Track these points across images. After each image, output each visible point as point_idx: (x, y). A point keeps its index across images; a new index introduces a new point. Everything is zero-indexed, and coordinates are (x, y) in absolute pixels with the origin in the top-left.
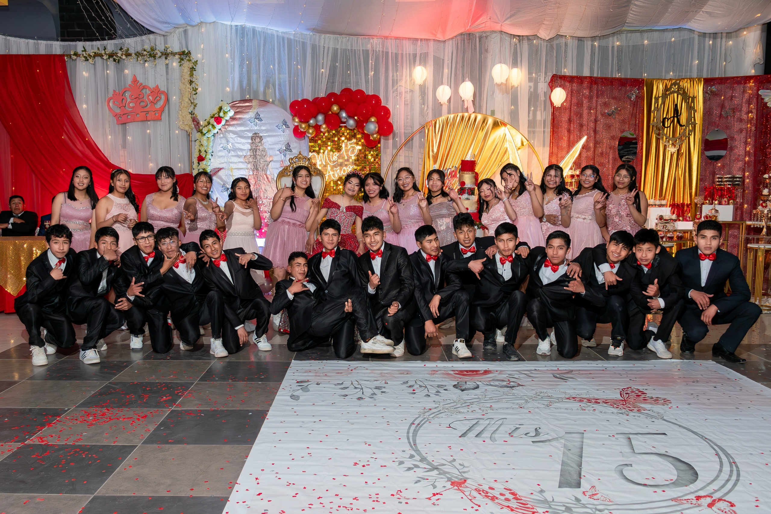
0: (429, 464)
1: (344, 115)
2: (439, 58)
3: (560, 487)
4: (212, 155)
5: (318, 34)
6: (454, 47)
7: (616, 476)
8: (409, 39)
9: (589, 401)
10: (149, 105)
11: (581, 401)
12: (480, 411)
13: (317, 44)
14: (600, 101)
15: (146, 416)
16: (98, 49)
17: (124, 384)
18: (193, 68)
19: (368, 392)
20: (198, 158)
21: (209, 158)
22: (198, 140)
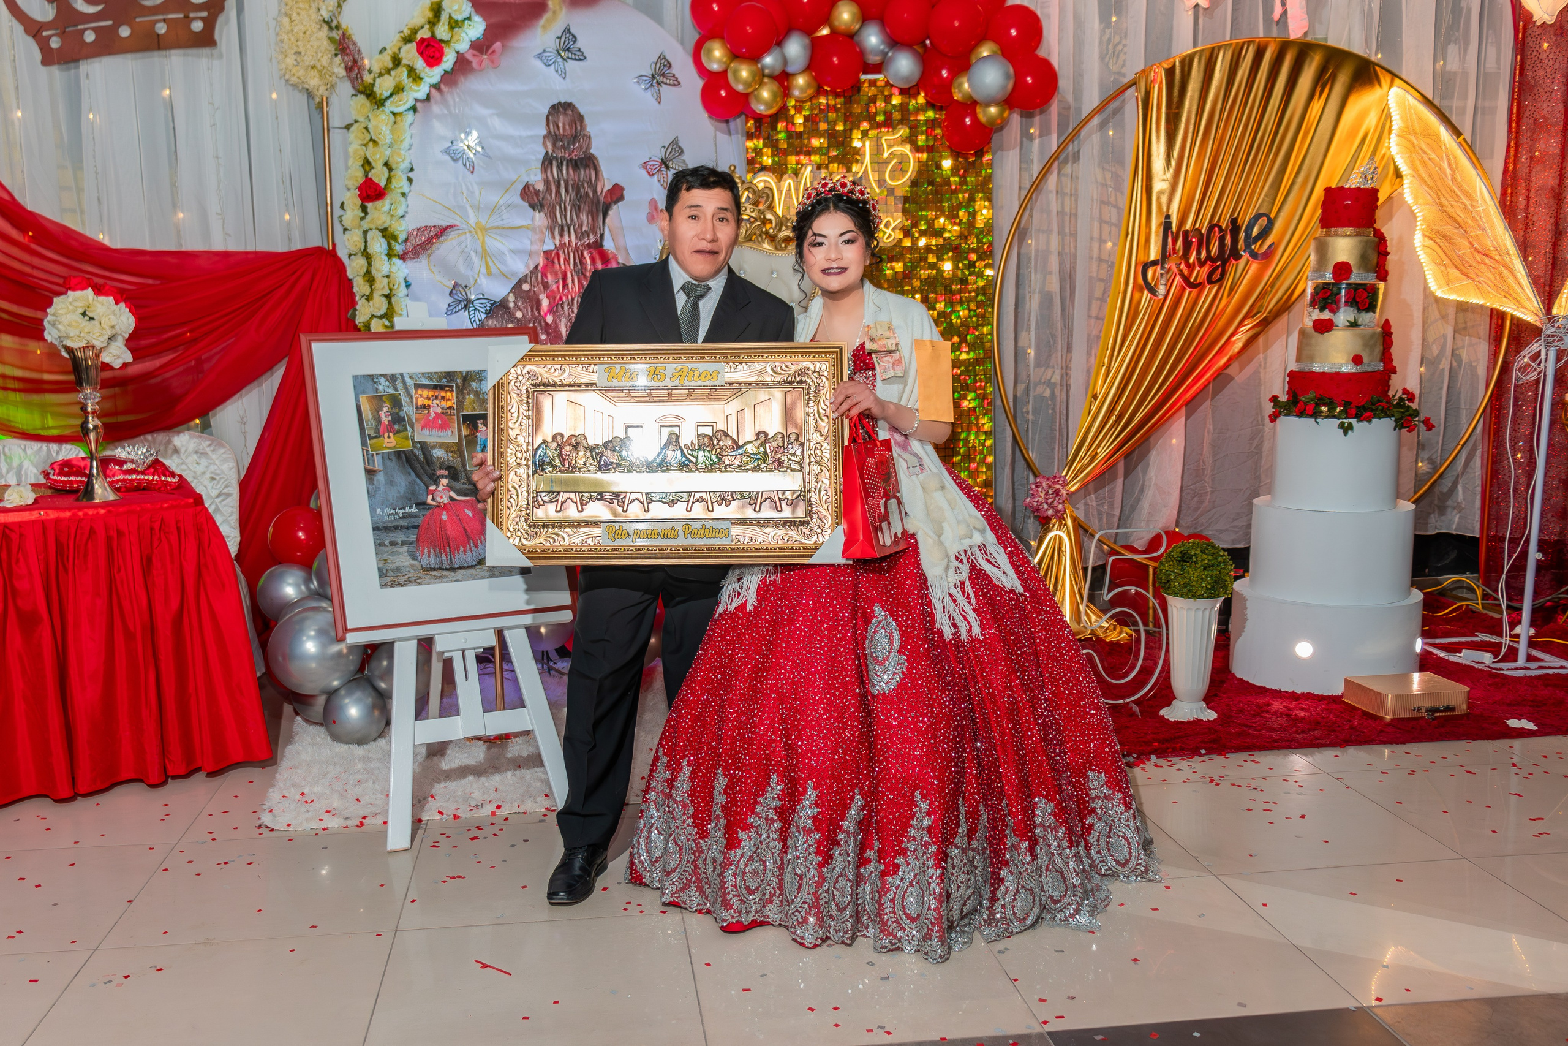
1: (873, 39)
4: (410, 180)
20: (360, 188)
21: (400, 191)
22: (356, 121)
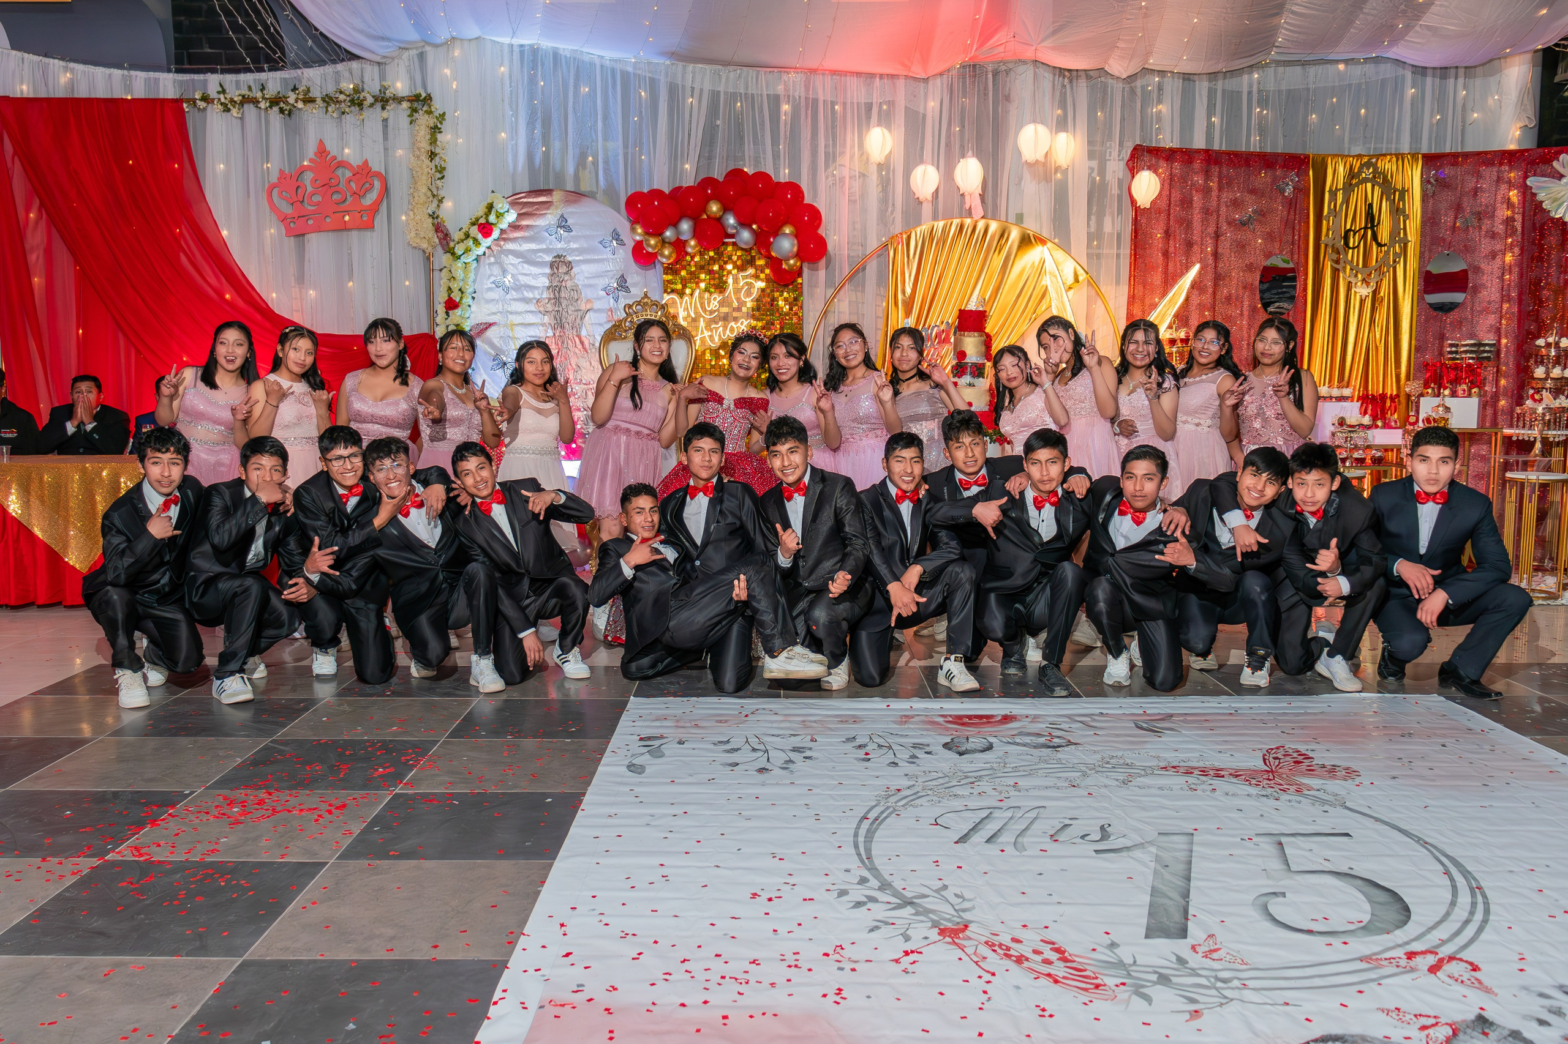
0: (896, 894)
1: (731, 220)
2: (917, 113)
3: (1147, 937)
4: (473, 298)
5: (680, 64)
6: (945, 90)
7: (1255, 915)
8: (859, 74)
9: (1204, 772)
10: (350, 199)
11: (1188, 773)
12: (994, 793)
13: (679, 83)
14: (1226, 196)
15: (344, 806)
16: (250, 88)
17: (300, 743)
18: (436, 127)
19: (778, 757)
20: (446, 302)
21: (467, 304)
22: (445, 267)
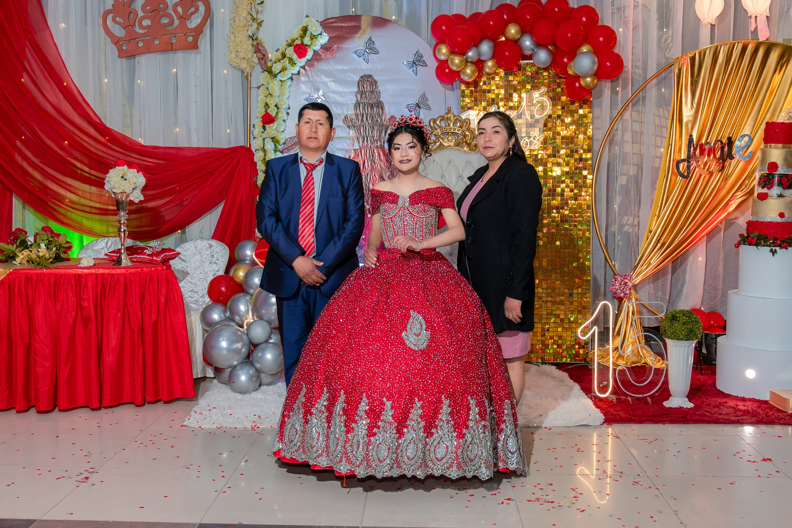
1: (527, 42)
4: (288, 114)
10: (177, 22)
20: (263, 117)
21: (282, 119)
22: (263, 85)
